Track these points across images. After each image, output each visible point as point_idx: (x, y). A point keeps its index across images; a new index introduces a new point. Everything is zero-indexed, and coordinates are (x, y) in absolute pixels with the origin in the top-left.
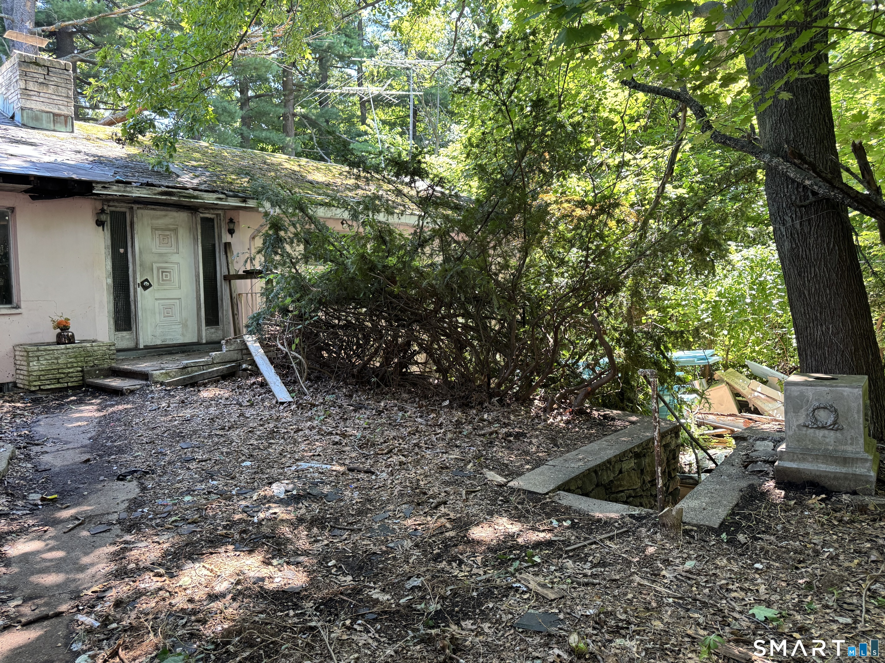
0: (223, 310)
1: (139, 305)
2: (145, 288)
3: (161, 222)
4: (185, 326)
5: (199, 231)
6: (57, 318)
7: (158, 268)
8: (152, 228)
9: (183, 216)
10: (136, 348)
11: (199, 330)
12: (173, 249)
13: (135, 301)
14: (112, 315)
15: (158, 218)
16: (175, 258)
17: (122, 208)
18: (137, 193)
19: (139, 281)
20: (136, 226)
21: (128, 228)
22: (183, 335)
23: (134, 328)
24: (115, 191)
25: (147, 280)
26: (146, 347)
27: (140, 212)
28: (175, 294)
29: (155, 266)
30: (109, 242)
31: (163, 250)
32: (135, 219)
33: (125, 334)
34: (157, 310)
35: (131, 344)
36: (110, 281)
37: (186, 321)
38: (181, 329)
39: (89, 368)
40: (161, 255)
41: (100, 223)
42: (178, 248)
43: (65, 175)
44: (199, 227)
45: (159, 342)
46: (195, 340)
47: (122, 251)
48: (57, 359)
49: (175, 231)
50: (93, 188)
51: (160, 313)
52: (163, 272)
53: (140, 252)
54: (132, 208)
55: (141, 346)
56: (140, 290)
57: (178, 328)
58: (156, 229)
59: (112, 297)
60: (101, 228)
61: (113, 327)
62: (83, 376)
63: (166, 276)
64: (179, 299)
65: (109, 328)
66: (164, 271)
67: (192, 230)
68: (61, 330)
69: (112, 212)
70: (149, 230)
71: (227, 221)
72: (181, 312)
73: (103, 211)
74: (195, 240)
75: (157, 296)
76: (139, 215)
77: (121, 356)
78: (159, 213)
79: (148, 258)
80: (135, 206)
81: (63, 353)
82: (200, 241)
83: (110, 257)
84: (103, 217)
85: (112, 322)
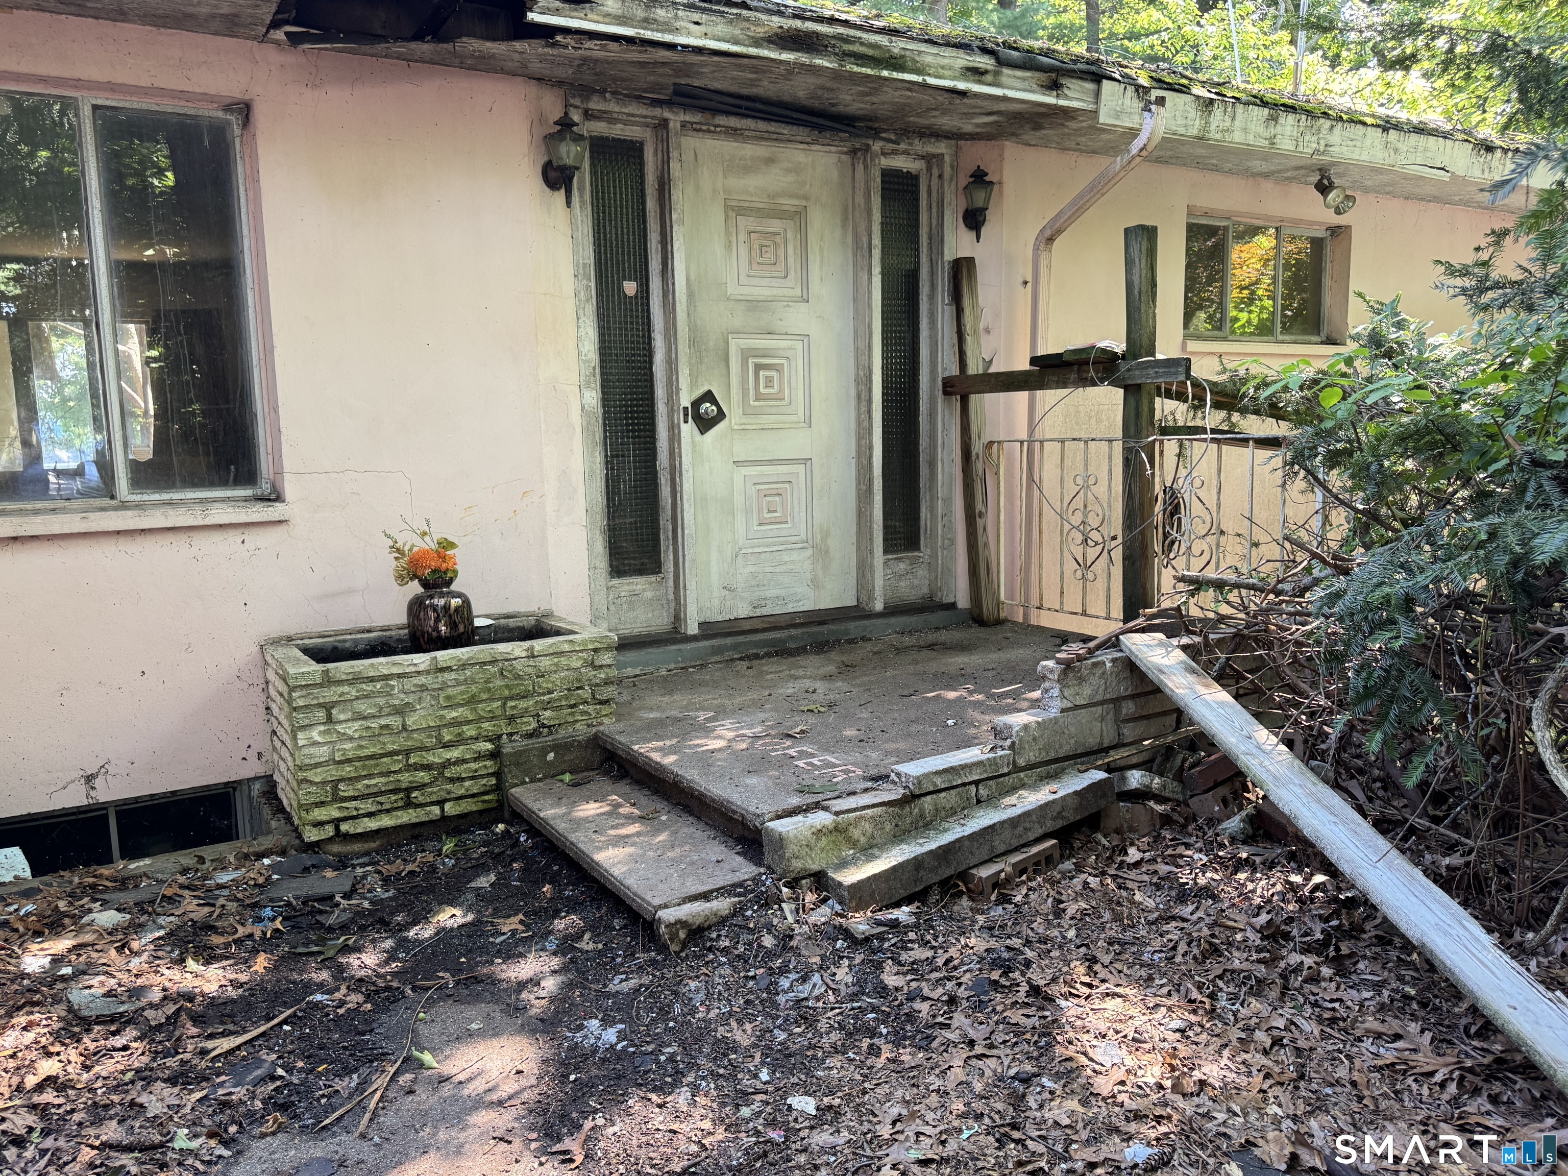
0: (933, 498)
1: (687, 486)
2: (705, 424)
3: (755, 185)
4: (821, 552)
5: (877, 217)
6: (410, 541)
7: (746, 354)
8: (727, 208)
9: (824, 165)
10: (675, 635)
11: (863, 568)
12: (790, 287)
13: (673, 470)
14: (601, 521)
15: (747, 169)
16: (796, 318)
17: (630, 122)
19: (685, 401)
20: (677, 195)
21: (651, 204)
22: (815, 583)
23: (668, 566)
25: (709, 396)
26: (709, 630)
27: (690, 143)
28: (795, 443)
29: (735, 345)
30: (588, 255)
31: (760, 289)
32: (674, 166)
33: (639, 584)
34: (739, 500)
35: (660, 621)
36: (593, 397)
37: (826, 535)
38: (808, 565)
39: (520, 744)
40: (753, 305)
41: (556, 177)
42: (805, 283)
44: (876, 201)
45: (743, 610)
46: (849, 600)
47: (630, 288)
48: (400, 711)
49: (799, 216)
50: (528, 2)
51: (747, 511)
52: (758, 367)
53: (691, 295)
54: (664, 124)
55: (692, 627)
56: (688, 429)
57: (801, 560)
58: (741, 211)
59: (598, 458)
60: (561, 195)
61: (602, 563)
62: (497, 774)
63: (769, 381)
64: (806, 461)
65: (592, 568)
66: (761, 364)
67: (851, 213)
68: (425, 584)
69: (597, 139)
70: (717, 215)
71: (964, 180)
72: (809, 508)
73: (566, 129)
74: (861, 250)
75: (742, 450)
76: (688, 156)
77: (630, 663)
78: (750, 150)
79: (714, 318)
80: (676, 118)
81: (423, 688)
82: (877, 253)
83: (590, 309)
84: (569, 152)
85: (598, 544)
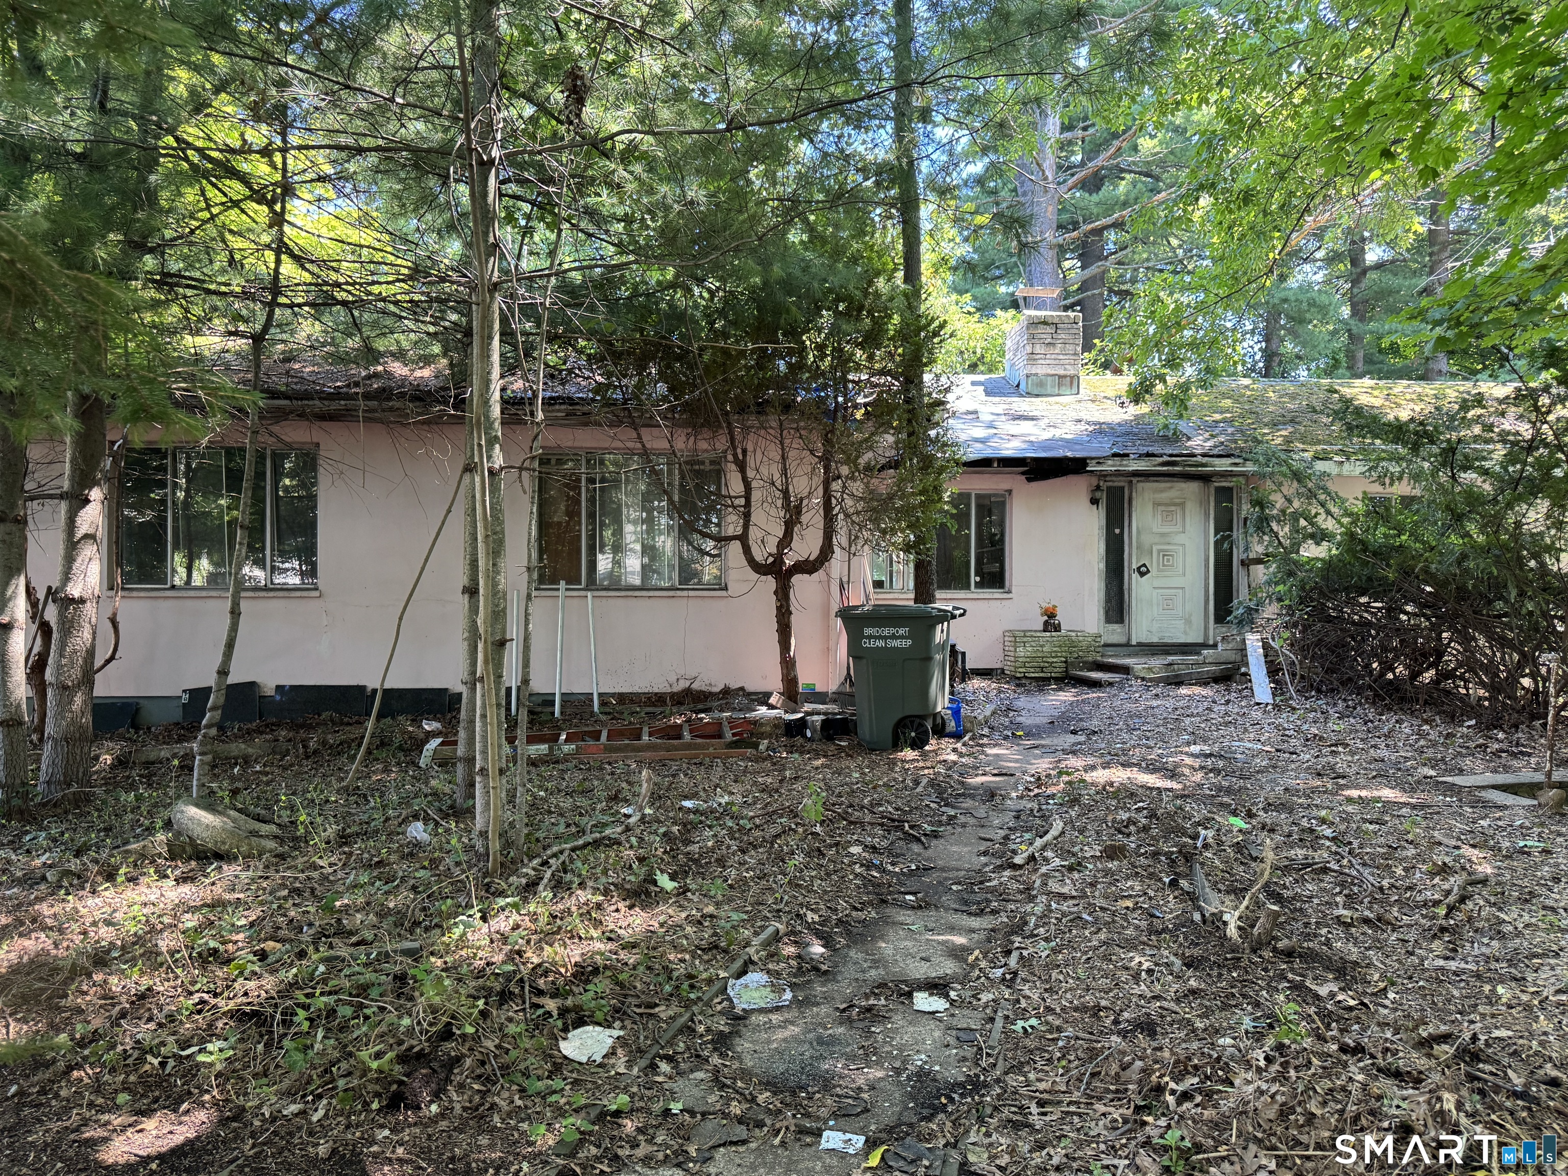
1: (1134, 594)
2: (1142, 574)
3: (1165, 496)
4: (1188, 622)
5: (1212, 504)
6: (1044, 605)
7: (1159, 551)
8: (1154, 504)
9: (1193, 487)
10: (1128, 645)
11: (1206, 628)
12: (1179, 528)
13: (1130, 589)
14: (1103, 604)
15: (1162, 491)
16: (1180, 539)
17: (1119, 482)
18: (1134, 466)
19: (1134, 566)
20: (1135, 503)
21: (1126, 505)
22: (1185, 632)
23: (1126, 621)
24: (1110, 466)
25: (1144, 565)
26: (1140, 645)
27: (1140, 485)
28: (1178, 582)
29: (1155, 548)
30: (1104, 522)
31: (1166, 529)
32: (1134, 494)
33: (1116, 627)
34: (1155, 601)
35: (1123, 640)
36: (1102, 566)
37: (1191, 616)
38: (1183, 626)
39: (1073, 659)
40: (1163, 535)
41: (1094, 501)
42: (1184, 526)
43: (1060, 453)
44: (1212, 499)
45: (1155, 640)
46: (1201, 640)
47: (1117, 531)
48: (1041, 646)
49: (1182, 505)
50: (1086, 465)
51: (1158, 605)
53: (1138, 532)
54: (1130, 482)
55: (1134, 642)
56: (1135, 576)
57: (1180, 624)
58: (1159, 504)
59: (1103, 585)
60: (1095, 506)
61: (1103, 618)
62: (1066, 667)
63: (1168, 560)
64: (1182, 588)
65: (1099, 618)
66: (1165, 554)
67: (1203, 503)
68: (1048, 616)
69: (1109, 488)
70: (1150, 507)
72: (1184, 605)
73: (1098, 488)
74: (1207, 515)
75: (1156, 584)
76: (1139, 489)
77: (1110, 651)
78: (1163, 485)
79: (1147, 539)
80: (1135, 480)
81: (1048, 641)
82: (1213, 517)
83: (1103, 539)
84: (1098, 495)
85: (1102, 612)
